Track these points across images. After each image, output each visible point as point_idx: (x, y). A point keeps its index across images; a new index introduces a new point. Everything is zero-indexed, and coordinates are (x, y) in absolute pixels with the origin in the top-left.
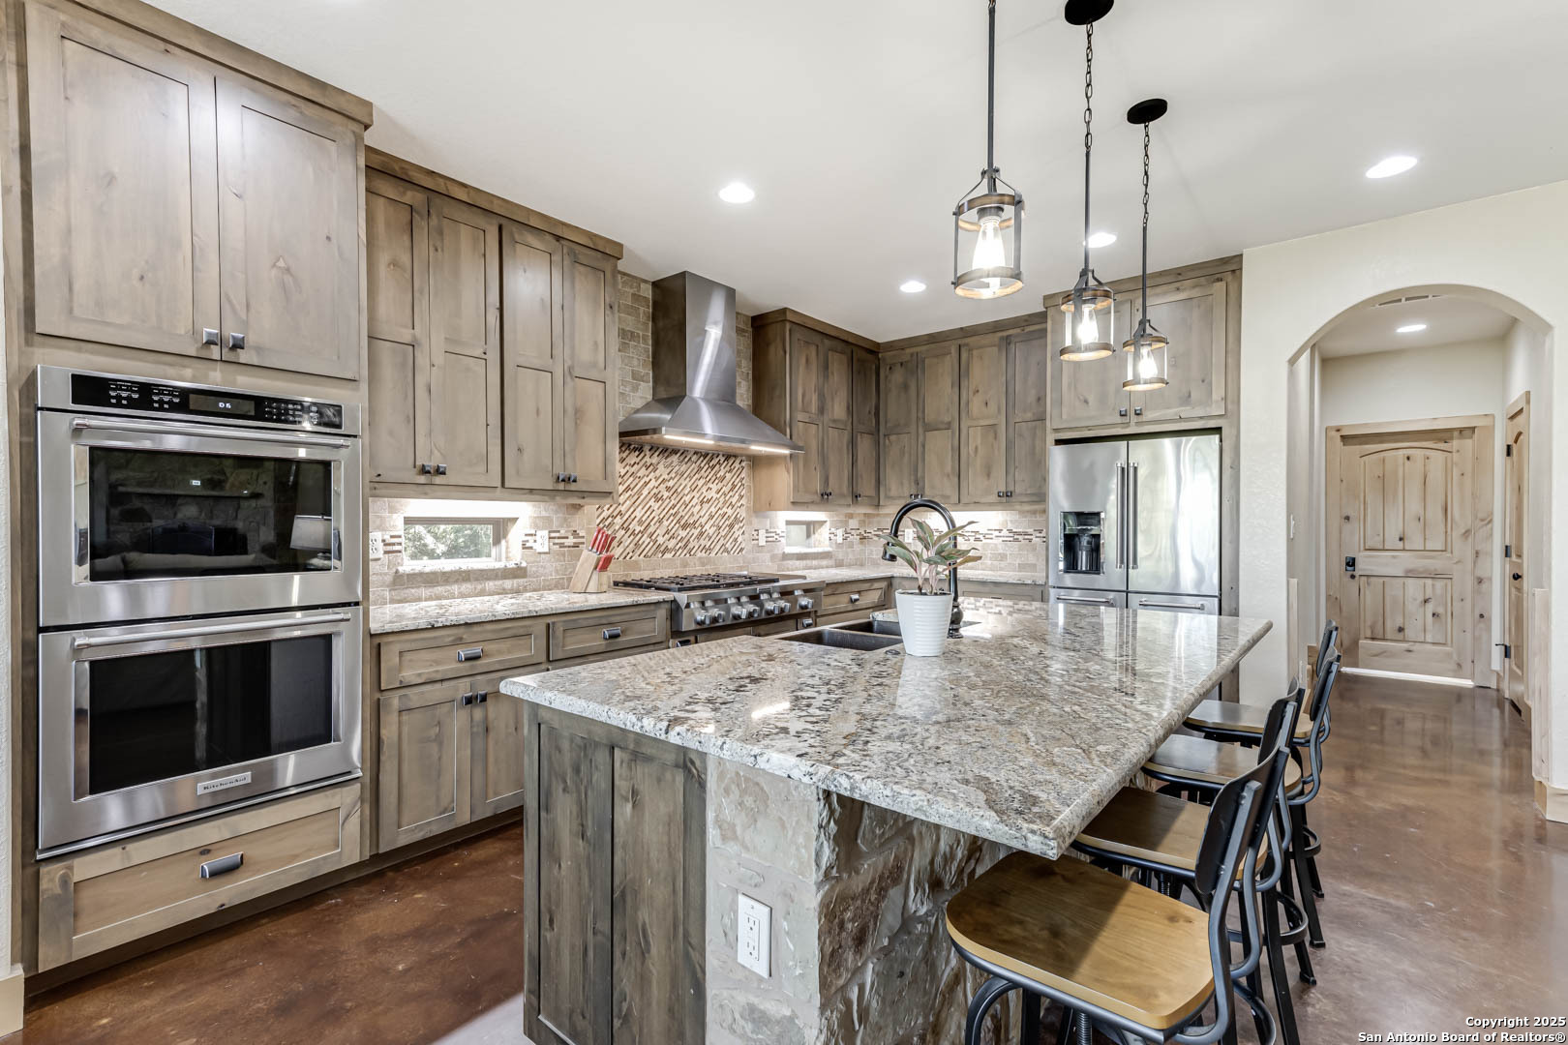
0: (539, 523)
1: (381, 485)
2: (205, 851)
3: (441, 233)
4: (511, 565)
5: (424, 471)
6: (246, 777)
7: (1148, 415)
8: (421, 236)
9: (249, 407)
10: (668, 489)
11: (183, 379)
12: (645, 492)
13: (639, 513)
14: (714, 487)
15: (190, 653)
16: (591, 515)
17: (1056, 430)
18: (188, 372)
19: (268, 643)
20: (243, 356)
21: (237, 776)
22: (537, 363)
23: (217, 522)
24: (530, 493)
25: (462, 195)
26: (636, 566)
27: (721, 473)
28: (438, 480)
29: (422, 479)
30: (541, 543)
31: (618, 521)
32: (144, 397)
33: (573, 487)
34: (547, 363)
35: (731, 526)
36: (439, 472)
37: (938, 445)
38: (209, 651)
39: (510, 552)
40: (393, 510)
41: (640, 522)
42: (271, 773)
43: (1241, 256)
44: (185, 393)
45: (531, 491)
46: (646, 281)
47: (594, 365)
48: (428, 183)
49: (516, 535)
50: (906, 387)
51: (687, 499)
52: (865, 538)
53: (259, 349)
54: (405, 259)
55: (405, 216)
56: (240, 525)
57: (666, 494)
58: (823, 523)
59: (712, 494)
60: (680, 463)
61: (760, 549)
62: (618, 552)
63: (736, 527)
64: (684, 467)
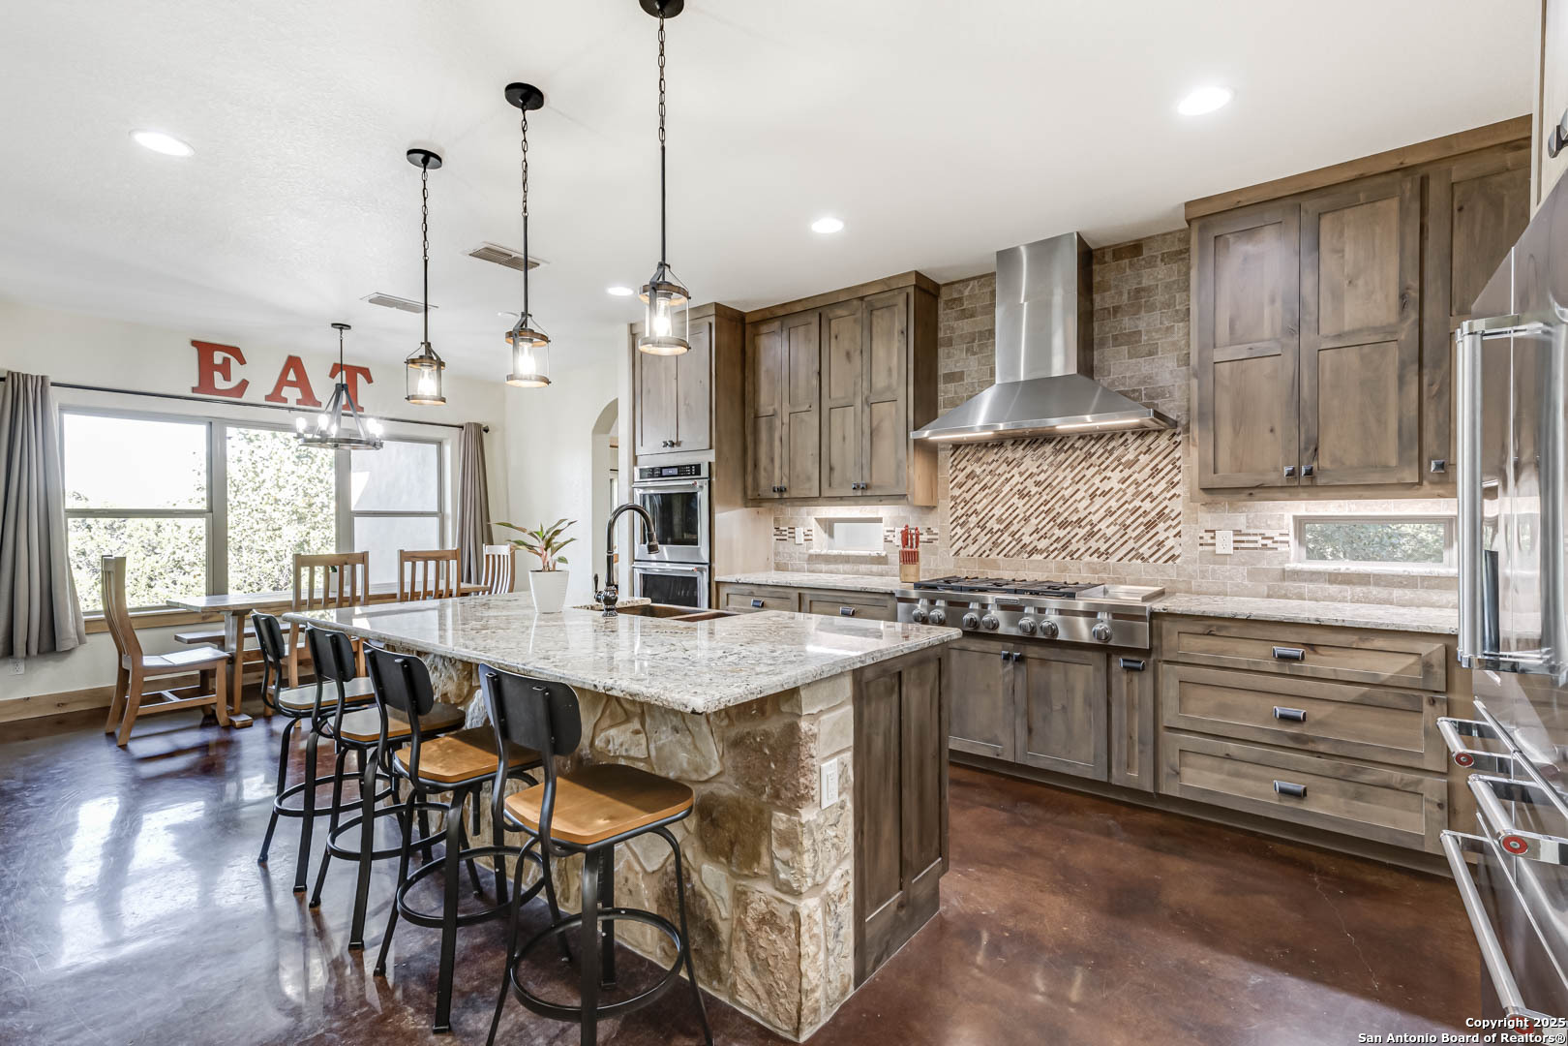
0: (897, 521)
4: (874, 554)
9: (676, 471)
10: (1038, 484)
12: (1006, 489)
13: (997, 511)
14: (1116, 476)
22: (844, 402)
25: (799, 309)
26: (995, 565)
30: (898, 538)
31: (974, 519)
34: (851, 400)
35: (1152, 525)
40: (808, 514)
41: (1000, 521)
44: (661, 469)
51: (1067, 493)
54: (772, 366)
57: (1034, 490)
59: (1114, 483)
60: (1057, 452)
61: (1221, 559)
62: (972, 549)
63: (1161, 526)
64: (1062, 456)
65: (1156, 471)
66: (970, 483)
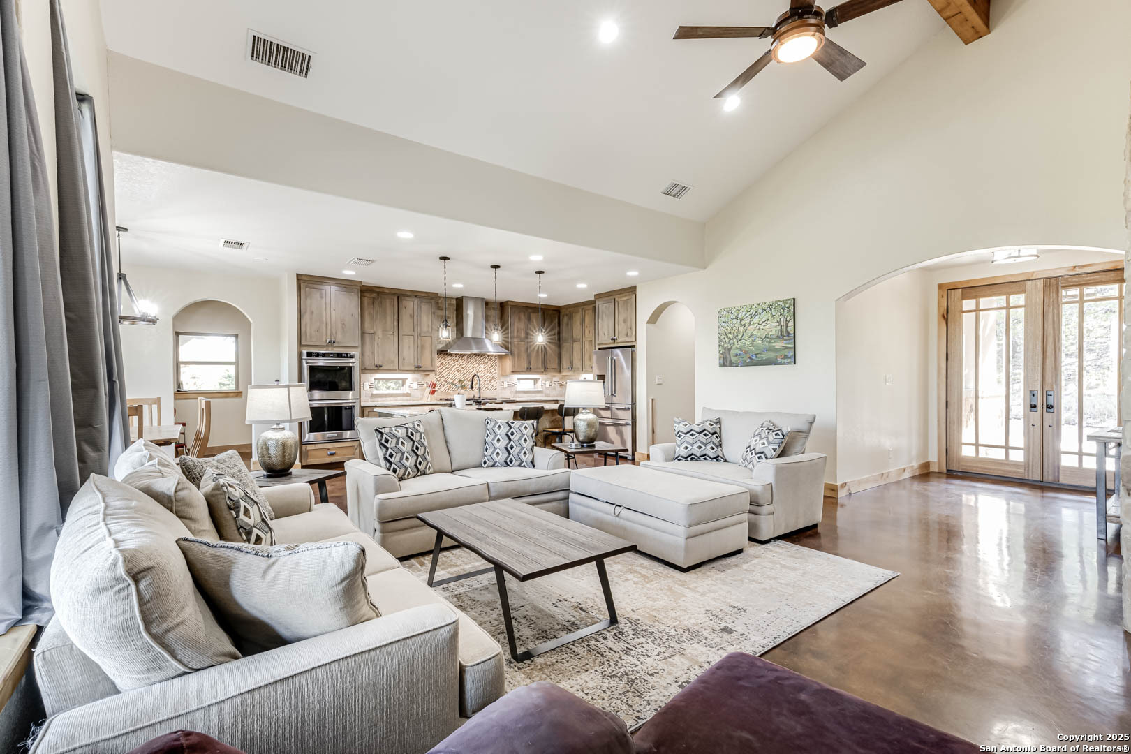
0: (414, 379)
1: (364, 370)
2: (328, 449)
3: (381, 303)
4: (405, 392)
5: (376, 366)
6: (336, 435)
7: (619, 340)
8: (376, 305)
9: (336, 355)
10: (463, 368)
11: (323, 351)
12: (453, 369)
13: (451, 376)
14: (483, 366)
15: (323, 408)
16: (432, 378)
17: (598, 344)
18: (330, 349)
19: (341, 407)
20: (335, 344)
21: (334, 434)
22: (409, 333)
23: (330, 379)
24: (408, 371)
25: (387, 291)
26: (450, 394)
27: (486, 361)
28: (380, 368)
29: (376, 368)
30: (415, 386)
31: (443, 379)
32: (318, 355)
33: (421, 369)
34: (412, 333)
35: (491, 380)
36: (381, 366)
37: (577, 346)
38: (328, 407)
39: (406, 389)
40: (371, 376)
41: (451, 379)
42: (342, 435)
43: (636, 286)
44: (325, 353)
45: (407, 371)
46: (453, 298)
47: (428, 332)
48: (378, 290)
49: (408, 383)
50: (568, 324)
51: (471, 371)
52: (562, 385)
53: (338, 343)
54: (372, 312)
55: (372, 300)
56: (337, 381)
57: (462, 370)
58: (539, 379)
59: (482, 369)
60: (468, 358)
61: (504, 389)
62: (442, 389)
63: (493, 381)
64: (469, 360)
65: (492, 366)
66: (441, 367)
